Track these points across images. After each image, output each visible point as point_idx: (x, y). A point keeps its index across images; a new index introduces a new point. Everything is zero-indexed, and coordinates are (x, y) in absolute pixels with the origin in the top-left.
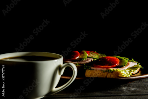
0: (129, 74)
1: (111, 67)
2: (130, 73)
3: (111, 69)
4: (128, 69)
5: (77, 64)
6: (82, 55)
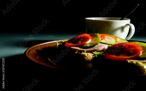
3: (129, 61)
5: (85, 51)
6: (94, 39)
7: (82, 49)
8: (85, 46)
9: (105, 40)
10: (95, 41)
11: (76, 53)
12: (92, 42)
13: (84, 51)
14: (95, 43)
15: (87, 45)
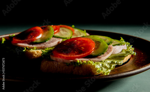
0: (110, 68)
1: (79, 58)
2: (111, 66)
3: (78, 60)
4: (108, 59)
5: (35, 48)
6: (47, 33)
7: (31, 46)
8: (35, 41)
9: (60, 33)
10: (47, 35)
11: (24, 51)
12: (44, 36)
13: (33, 48)
14: (46, 37)
15: (38, 40)
